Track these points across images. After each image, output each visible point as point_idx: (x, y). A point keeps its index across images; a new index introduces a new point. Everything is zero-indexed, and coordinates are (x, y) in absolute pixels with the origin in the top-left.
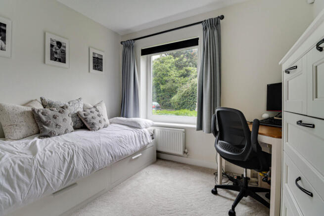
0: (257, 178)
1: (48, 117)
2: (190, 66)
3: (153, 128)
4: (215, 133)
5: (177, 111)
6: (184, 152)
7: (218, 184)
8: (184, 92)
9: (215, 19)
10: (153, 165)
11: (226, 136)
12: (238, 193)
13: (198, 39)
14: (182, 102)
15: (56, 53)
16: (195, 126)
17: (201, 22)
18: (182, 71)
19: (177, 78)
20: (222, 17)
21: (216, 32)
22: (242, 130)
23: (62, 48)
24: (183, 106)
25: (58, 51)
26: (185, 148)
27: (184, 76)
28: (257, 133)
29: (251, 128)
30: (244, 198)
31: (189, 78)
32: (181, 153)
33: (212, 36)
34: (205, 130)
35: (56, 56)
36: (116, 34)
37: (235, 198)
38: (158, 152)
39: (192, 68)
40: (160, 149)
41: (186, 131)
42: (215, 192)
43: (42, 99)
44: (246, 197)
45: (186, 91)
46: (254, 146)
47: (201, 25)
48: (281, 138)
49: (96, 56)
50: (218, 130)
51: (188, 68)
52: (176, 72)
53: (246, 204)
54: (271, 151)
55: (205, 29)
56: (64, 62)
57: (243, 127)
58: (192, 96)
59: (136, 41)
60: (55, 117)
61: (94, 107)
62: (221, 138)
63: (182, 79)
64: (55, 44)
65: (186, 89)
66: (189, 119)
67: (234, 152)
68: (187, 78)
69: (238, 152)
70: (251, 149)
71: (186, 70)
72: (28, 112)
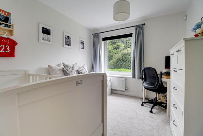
0: (161, 100)
1: (69, 72)
2: (120, 43)
3: (110, 78)
4: (142, 79)
5: (118, 70)
6: (126, 89)
7: (144, 101)
8: (117, 59)
9: (141, 25)
10: (110, 96)
11: (148, 79)
12: (152, 105)
13: (132, 34)
14: (115, 64)
15: (67, 41)
16: (131, 77)
17: (134, 26)
18: (115, 46)
19: (112, 50)
20: (144, 24)
21: (141, 32)
22: (155, 77)
23: (69, 39)
24: (117, 67)
25: (68, 41)
26: (126, 87)
27: (116, 48)
28: (161, 78)
29: (159, 76)
30: (155, 107)
31: (120, 50)
32: (124, 89)
33: (139, 33)
34: (136, 78)
35: (67, 43)
36: (90, 30)
37: (151, 107)
38: (112, 90)
39: (121, 44)
40: (113, 88)
41: (126, 79)
42: (142, 105)
43: (63, 63)
44: (156, 106)
45: (118, 58)
46: (160, 82)
47: (134, 27)
48: (170, 79)
49: (82, 42)
50: (144, 77)
51: (119, 44)
52: (111, 46)
53: (156, 109)
54: (167, 86)
55: (136, 30)
56: (70, 46)
57: (156, 76)
58: (122, 61)
59: (100, 34)
60: (71, 72)
61: (83, 67)
62: (145, 80)
63: (116, 51)
64: (67, 37)
65: (118, 57)
66: (128, 73)
67: (152, 86)
68: (118, 50)
69: (154, 85)
70: (159, 84)
71: (117, 45)
72: (61, 69)
